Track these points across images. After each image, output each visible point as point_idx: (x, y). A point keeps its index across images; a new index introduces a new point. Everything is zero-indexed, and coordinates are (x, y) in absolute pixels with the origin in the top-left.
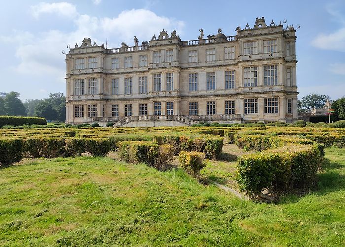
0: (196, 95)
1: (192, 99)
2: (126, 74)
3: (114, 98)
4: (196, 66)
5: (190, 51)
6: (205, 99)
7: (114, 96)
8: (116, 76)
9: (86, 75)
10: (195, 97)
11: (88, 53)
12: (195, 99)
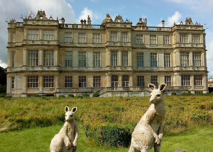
0: (143, 70)
1: (140, 73)
2: (79, 49)
3: (67, 70)
4: (142, 47)
5: (137, 35)
6: (150, 73)
7: (68, 68)
8: (70, 49)
9: (42, 47)
10: (142, 72)
11: (44, 25)
12: (142, 73)
